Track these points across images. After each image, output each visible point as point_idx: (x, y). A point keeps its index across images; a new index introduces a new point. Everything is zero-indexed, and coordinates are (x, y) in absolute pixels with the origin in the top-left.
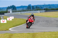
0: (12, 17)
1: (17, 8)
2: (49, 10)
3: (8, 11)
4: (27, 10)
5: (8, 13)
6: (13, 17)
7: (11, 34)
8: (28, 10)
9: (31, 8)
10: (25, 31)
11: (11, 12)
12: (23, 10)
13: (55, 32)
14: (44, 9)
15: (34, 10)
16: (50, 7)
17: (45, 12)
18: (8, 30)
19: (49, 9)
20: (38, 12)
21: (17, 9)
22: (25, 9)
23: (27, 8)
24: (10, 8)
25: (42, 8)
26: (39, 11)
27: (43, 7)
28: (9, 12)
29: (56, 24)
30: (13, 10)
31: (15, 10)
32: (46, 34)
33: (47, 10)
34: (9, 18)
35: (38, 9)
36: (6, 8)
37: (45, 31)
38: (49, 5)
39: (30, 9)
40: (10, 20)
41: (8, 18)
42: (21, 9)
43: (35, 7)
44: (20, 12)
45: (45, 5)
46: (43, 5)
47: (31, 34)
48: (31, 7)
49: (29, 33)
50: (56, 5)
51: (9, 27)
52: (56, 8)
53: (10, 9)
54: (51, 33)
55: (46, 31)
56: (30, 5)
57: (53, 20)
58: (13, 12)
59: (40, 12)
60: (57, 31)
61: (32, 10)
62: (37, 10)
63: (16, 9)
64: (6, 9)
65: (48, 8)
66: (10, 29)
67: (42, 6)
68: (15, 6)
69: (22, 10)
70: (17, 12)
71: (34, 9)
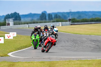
0: (13, 33)
1: (21, 17)
2: (78, 22)
3: (7, 22)
4: (39, 21)
5: (6, 26)
6: (15, 33)
7: (11, 64)
8: (41, 21)
9: (47, 18)
10: (35, 58)
11: (11, 25)
12: (32, 21)
13: (88, 61)
14: (70, 20)
15: (52, 21)
16: (80, 16)
17: (71, 25)
18: (6, 55)
19: (78, 19)
20: (58, 24)
21: (22, 19)
22: (35, 19)
23: (39, 17)
24: (10, 18)
25: (65, 17)
26: (60, 23)
27: (67, 16)
28: (9, 24)
29: (90, 47)
30: (16, 21)
31: (18, 21)
32: (73, 63)
33: (73, 22)
34: (9, 35)
35: (58, 19)
36: (4, 17)
37: (70, 59)
38: (78, 12)
39: (45, 19)
40: (10, 38)
41: (6, 35)
42: (28, 20)
43: (53, 16)
44: (28, 24)
45: (71, 12)
46: (67, 13)
47: (46, 63)
48: (46, 16)
49: (43, 62)
50: (90, 12)
51: (8, 51)
52: (90, 18)
53: (11, 20)
54: (81, 62)
55: (73, 59)
56: (45, 12)
57: (84, 39)
58: (14, 24)
59: (62, 25)
60: (91, 58)
61: (47, 21)
62: (57, 21)
63: (20, 20)
64: (3, 19)
65: (76, 17)
66: (10, 54)
67: (65, 14)
68: (18, 14)
69: (30, 21)
70: (22, 24)
71: (52, 19)
